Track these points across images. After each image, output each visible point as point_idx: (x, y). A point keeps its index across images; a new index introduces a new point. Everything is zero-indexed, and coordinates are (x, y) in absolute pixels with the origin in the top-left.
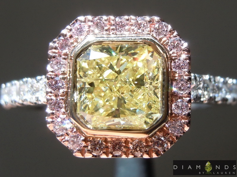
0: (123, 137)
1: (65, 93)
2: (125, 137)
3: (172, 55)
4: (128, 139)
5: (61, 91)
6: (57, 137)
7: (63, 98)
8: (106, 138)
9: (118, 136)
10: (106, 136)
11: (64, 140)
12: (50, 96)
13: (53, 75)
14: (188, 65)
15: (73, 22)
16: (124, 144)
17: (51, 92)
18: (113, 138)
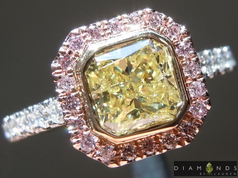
0: (152, 135)
1: (82, 109)
2: (153, 134)
3: (174, 41)
4: (157, 135)
5: (78, 108)
6: (87, 155)
7: (81, 115)
8: (135, 141)
9: (147, 135)
10: (134, 139)
11: (95, 156)
12: (68, 117)
13: (65, 95)
14: (192, 46)
15: (67, 37)
16: (155, 141)
17: (68, 113)
18: (142, 139)
